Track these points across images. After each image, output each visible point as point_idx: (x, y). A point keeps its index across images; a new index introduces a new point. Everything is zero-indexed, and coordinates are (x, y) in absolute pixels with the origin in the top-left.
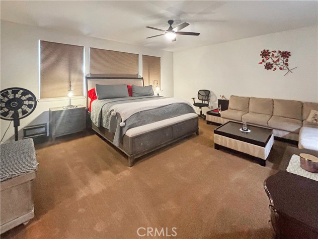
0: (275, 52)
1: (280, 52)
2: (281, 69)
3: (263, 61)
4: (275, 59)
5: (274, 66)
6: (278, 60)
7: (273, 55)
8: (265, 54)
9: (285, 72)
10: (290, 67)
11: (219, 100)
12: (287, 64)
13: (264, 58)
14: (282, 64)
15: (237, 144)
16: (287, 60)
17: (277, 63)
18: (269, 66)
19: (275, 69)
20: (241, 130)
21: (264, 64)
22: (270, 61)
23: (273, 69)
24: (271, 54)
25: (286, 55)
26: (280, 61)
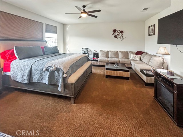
0: (118, 30)
1: (120, 30)
2: (120, 38)
3: (114, 34)
4: (118, 34)
5: (118, 37)
6: (119, 34)
7: (117, 32)
8: (114, 31)
9: (122, 39)
10: (123, 37)
11: (94, 53)
12: (122, 36)
13: (114, 33)
14: (120, 36)
15: (117, 73)
16: (122, 34)
17: (119, 35)
18: (116, 37)
19: (118, 38)
20: (115, 66)
21: (114, 35)
22: (116, 34)
23: (117, 38)
24: (116, 31)
25: (122, 32)
26: (120, 35)
